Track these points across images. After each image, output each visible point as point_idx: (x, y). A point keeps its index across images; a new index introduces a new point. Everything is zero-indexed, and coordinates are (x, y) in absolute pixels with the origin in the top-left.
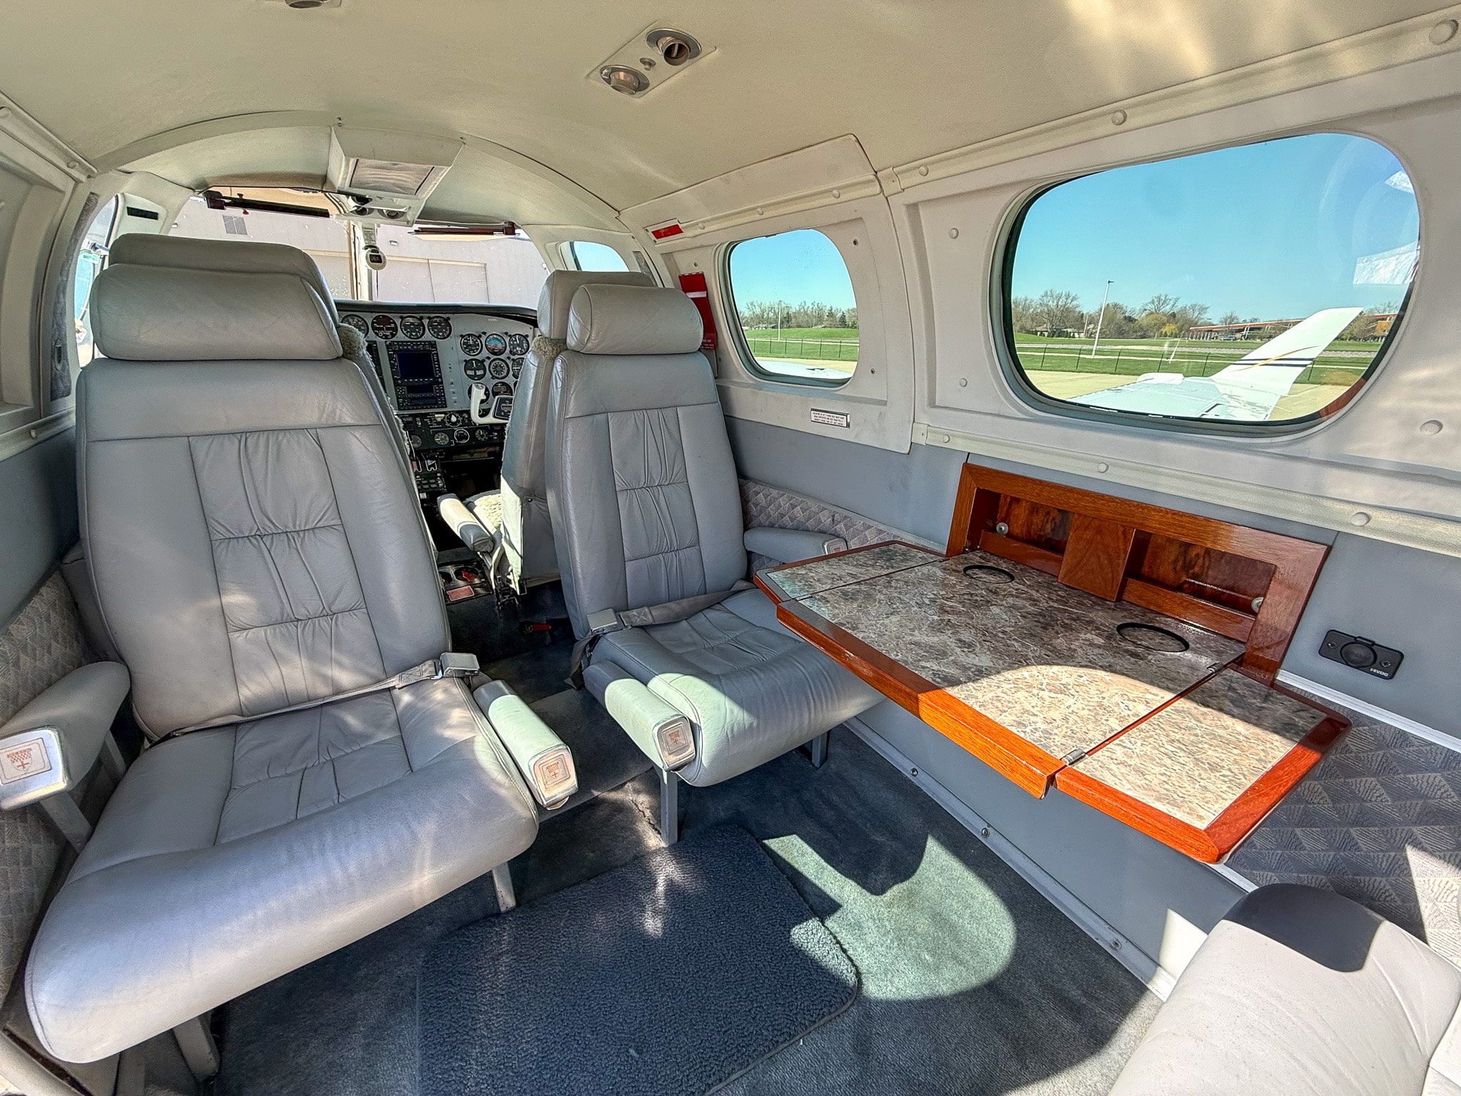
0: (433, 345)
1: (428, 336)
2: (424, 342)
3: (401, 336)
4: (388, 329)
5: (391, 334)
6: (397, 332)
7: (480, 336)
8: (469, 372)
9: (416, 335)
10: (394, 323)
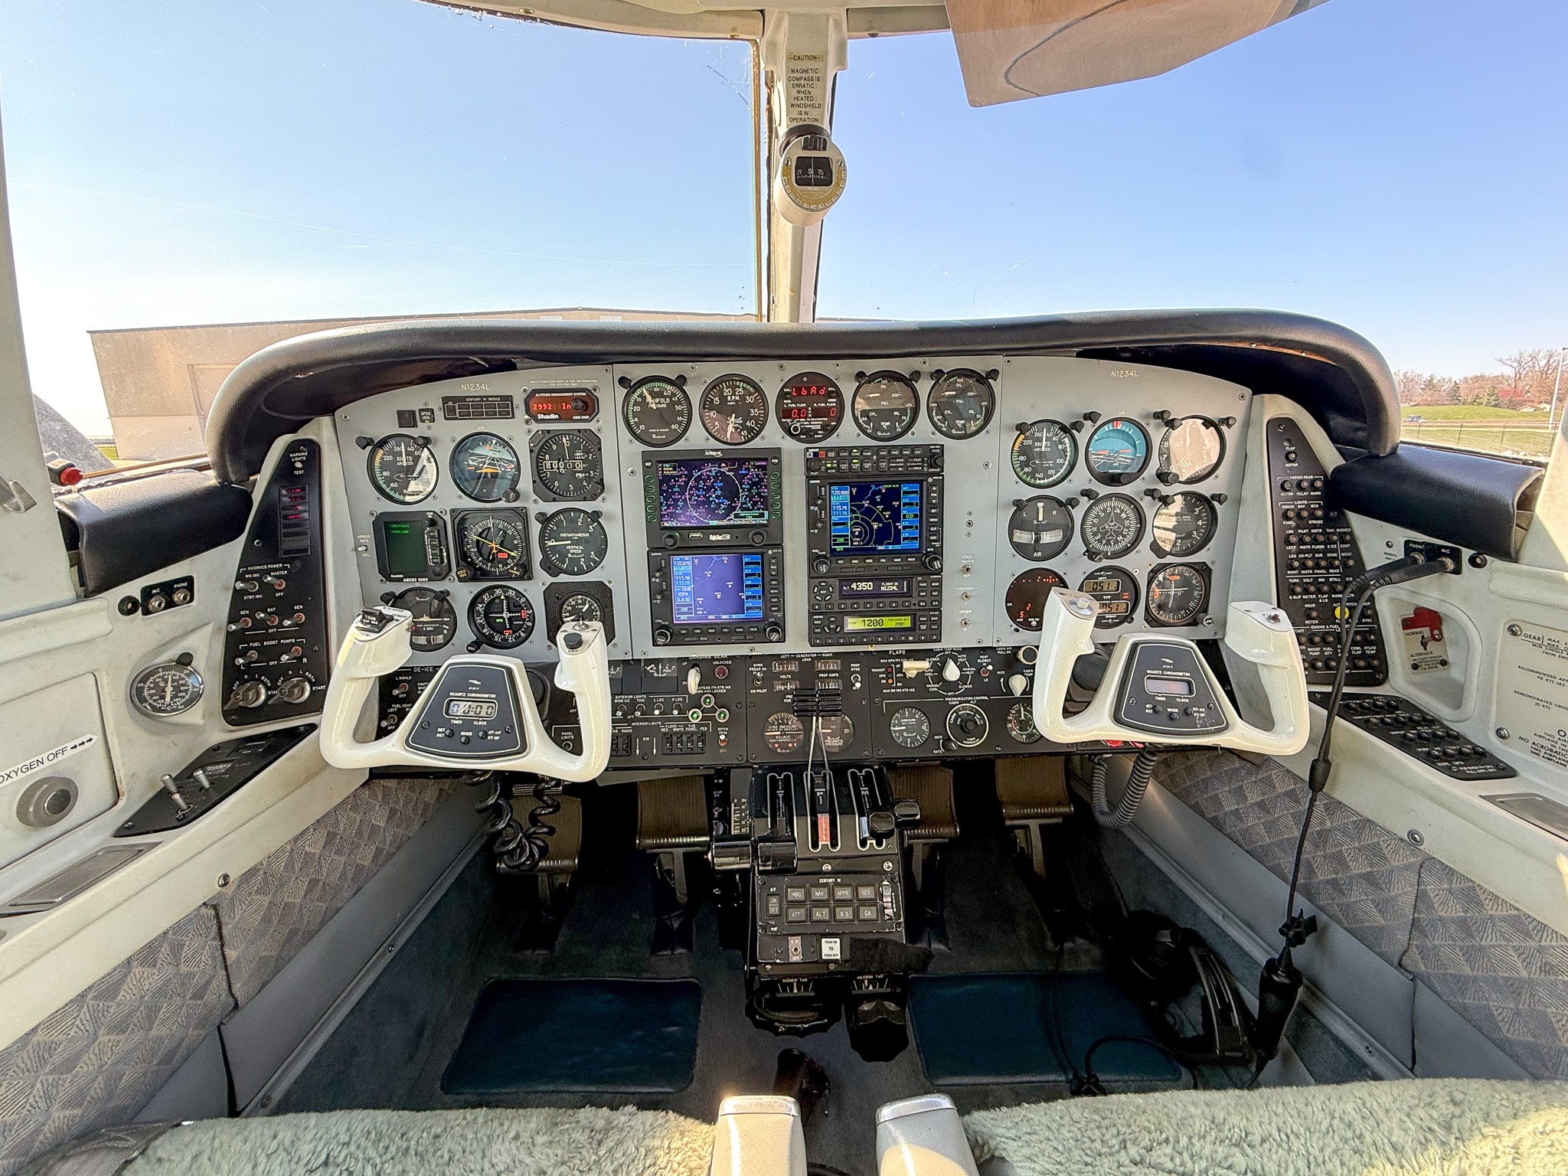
0: (934, 458)
1: (923, 432)
2: (913, 448)
3: (848, 434)
4: (817, 413)
5: (824, 427)
6: (839, 420)
7: (1077, 426)
8: (1024, 537)
9: (890, 429)
10: (838, 394)
